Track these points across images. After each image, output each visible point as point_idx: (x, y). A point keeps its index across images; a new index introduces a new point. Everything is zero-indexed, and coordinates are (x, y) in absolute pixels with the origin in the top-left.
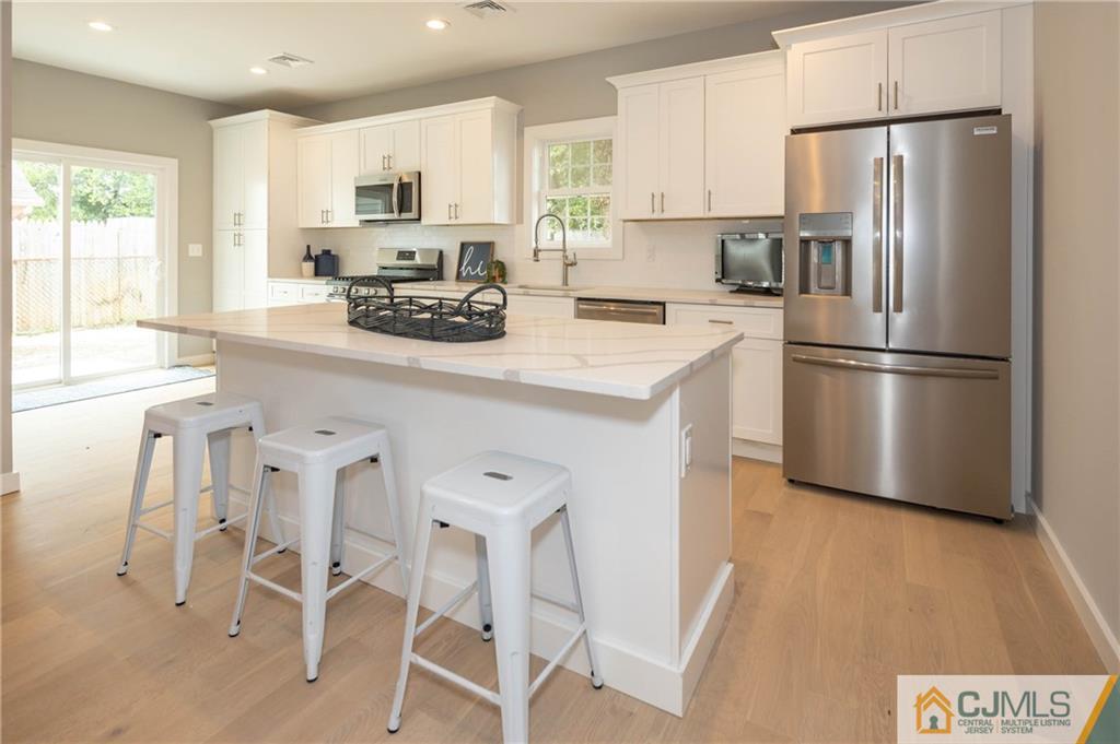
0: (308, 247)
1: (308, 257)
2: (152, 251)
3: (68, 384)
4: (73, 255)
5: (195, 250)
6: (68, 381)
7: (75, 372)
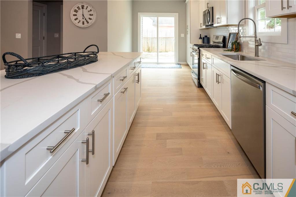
0: (201, 35)
1: (200, 38)
2: (174, 36)
3: (158, 64)
4: (159, 37)
5: (183, 35)
6: (158, 63)
7: (159, 62)
